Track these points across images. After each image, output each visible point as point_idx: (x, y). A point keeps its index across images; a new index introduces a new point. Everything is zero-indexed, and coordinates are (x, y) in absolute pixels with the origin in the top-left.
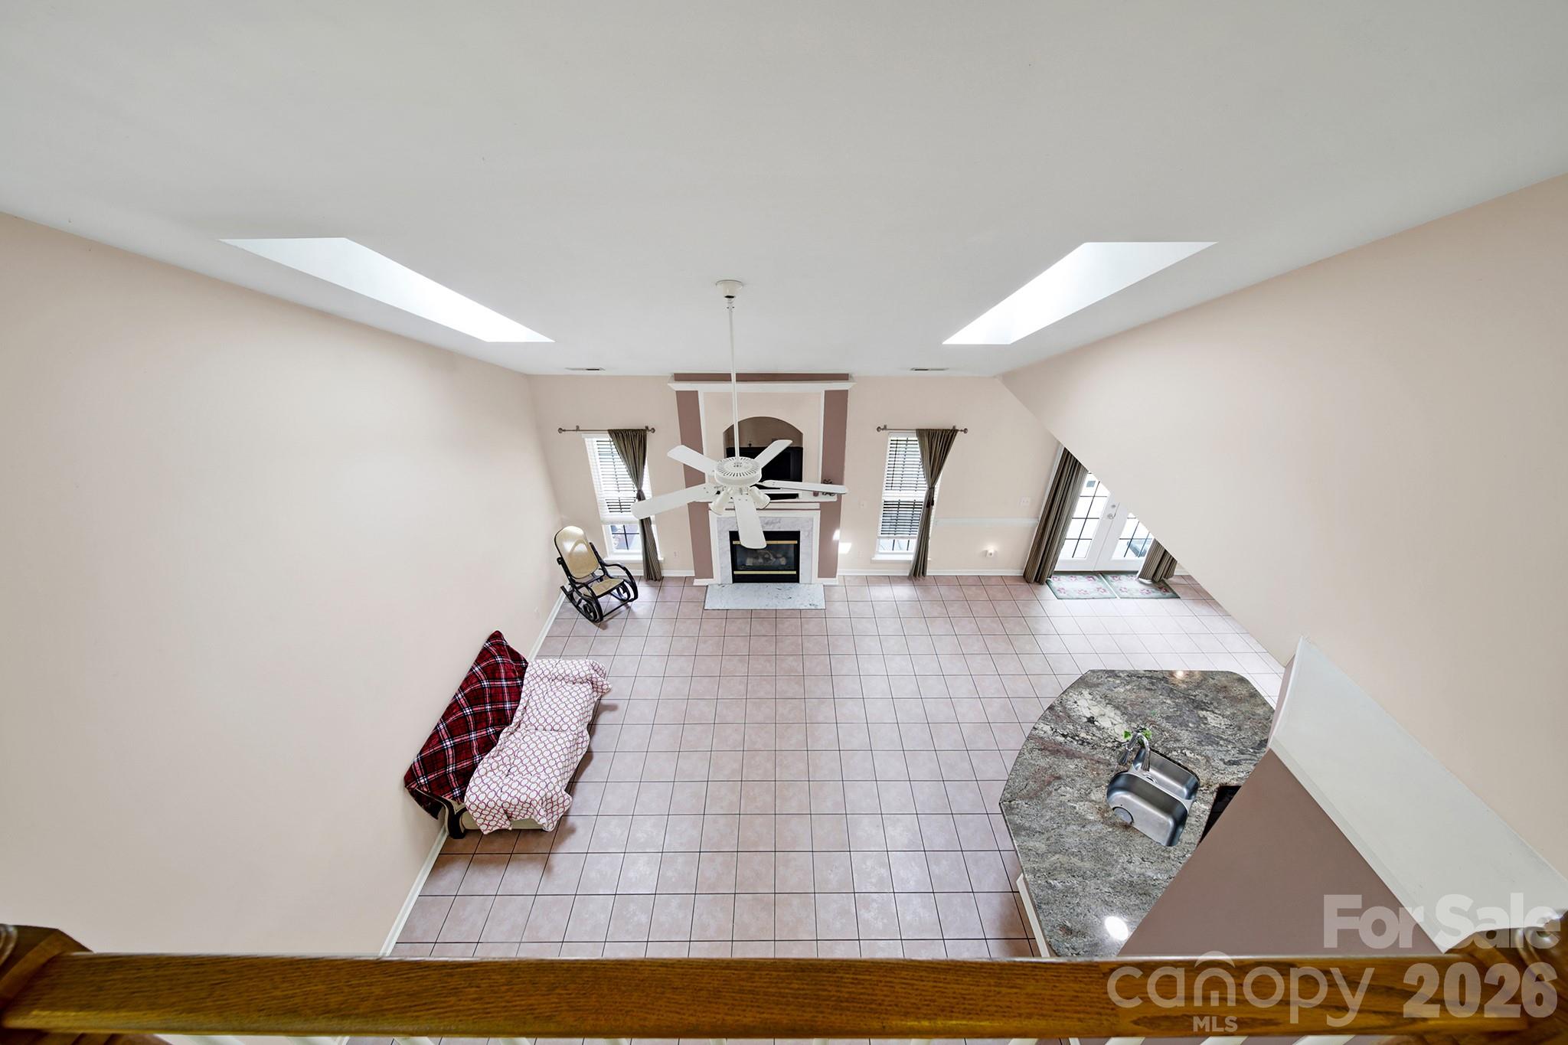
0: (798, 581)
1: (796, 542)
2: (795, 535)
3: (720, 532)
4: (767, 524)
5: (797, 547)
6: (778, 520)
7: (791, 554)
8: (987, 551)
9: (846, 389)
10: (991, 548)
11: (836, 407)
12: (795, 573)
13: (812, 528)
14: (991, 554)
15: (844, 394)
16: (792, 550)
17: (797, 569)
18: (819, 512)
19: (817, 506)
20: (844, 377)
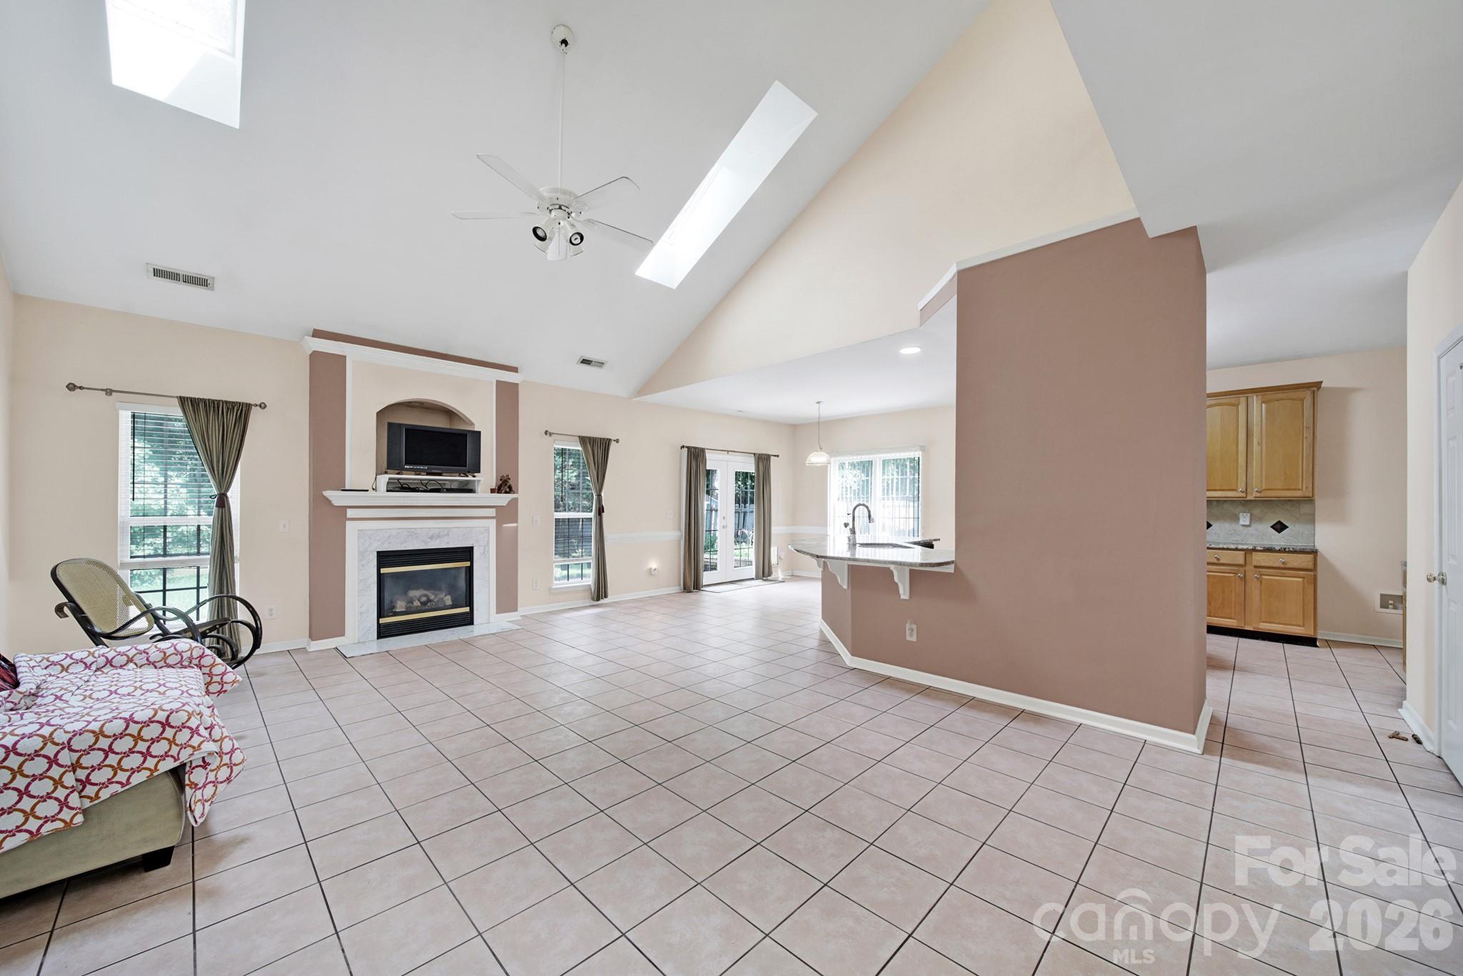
0: (472, 623)
1: (468, 564)
2: (466, 553)
3: (362, 554)
4: (431, 538)
5: (470, 571)
6: (446, 533)
7: (462, 583)
8: (651, 569)
9: (517, 382)
10: (654, 565)
11: (508, 396)
12: (467, 609)
13: (488, 542)
14: (655, 569)
15: (514, 387)
16: (463, 575)
17: (470, 603)
18: (495, 520)
19: (492, 512)
20: (515, 370)
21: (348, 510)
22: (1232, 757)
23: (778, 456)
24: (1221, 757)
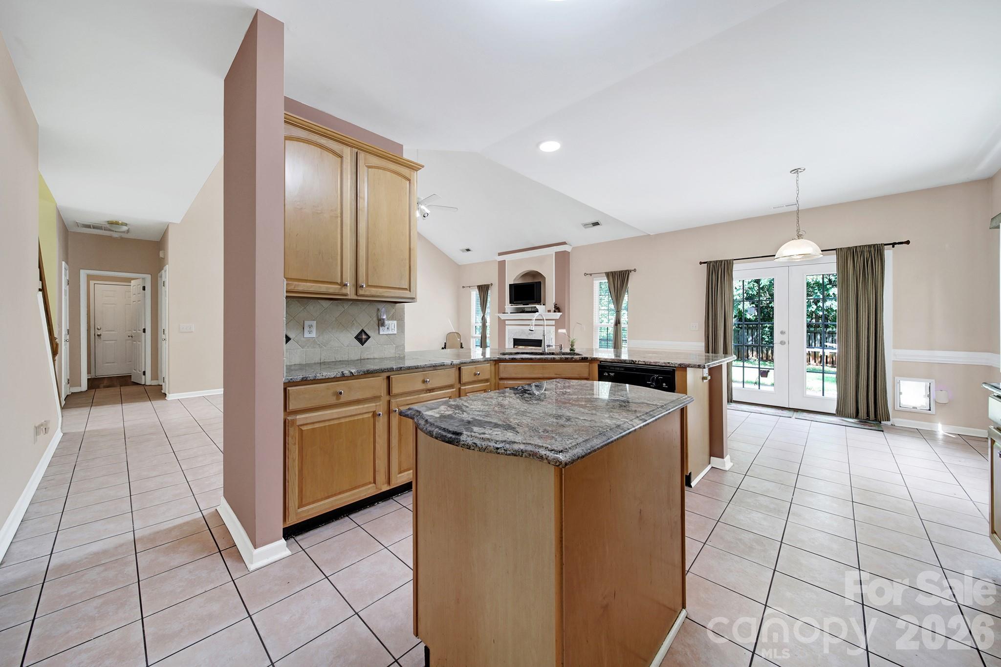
2: (541, 342)
3: (509, 339)
4: (529, 334)
9: (565, 250)
13: (551, 338)
18: (554, 327)
19: (553, 322)
20: (564, 243)
21: (506, 321)
22: (195, 521)
23: (908, 242)
24: (203, 516)
